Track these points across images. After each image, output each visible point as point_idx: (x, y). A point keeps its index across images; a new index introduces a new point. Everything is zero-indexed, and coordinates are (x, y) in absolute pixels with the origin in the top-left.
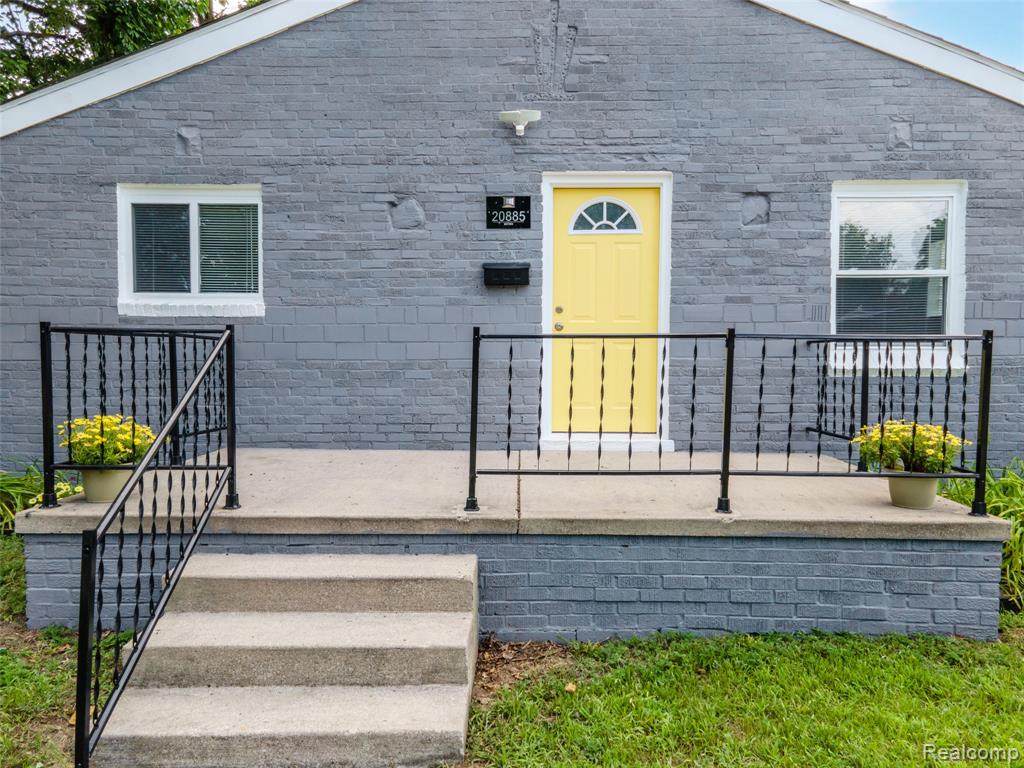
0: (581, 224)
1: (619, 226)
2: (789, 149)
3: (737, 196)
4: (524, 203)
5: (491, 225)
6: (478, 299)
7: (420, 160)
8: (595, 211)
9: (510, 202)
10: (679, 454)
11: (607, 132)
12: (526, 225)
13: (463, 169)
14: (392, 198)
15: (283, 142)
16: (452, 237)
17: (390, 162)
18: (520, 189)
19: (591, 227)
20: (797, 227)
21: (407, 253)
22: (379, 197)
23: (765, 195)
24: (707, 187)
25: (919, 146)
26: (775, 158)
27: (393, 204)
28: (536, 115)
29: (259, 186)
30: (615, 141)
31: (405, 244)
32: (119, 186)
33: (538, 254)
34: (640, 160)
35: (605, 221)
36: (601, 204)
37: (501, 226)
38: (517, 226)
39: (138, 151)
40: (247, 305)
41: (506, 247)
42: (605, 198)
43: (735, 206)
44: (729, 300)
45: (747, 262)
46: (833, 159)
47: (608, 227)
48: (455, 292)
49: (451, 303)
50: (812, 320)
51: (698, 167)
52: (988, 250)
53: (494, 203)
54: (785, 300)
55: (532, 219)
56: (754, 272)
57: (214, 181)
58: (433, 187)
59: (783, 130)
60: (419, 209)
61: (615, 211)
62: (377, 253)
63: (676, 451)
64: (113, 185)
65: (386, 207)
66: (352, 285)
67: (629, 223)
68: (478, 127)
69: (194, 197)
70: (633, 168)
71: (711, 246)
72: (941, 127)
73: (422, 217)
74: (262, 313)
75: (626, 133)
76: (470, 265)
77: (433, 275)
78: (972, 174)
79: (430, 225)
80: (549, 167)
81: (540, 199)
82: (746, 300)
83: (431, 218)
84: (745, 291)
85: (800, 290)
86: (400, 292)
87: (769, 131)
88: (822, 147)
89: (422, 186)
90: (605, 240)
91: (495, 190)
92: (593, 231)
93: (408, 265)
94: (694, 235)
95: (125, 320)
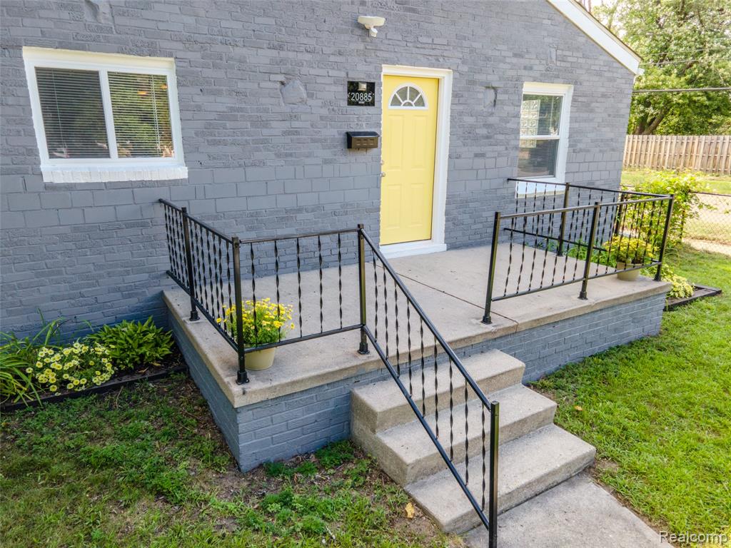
0: (395, 102)
1: (417, 104)
2: (508, 60)
3: (482, 89)
4: (371, 87)
5: (350, 103)
6: (343, 159)
7: (302, 49)
8: (403, 92)
9: (363, 87)
10: (449, 252)
11: (420, 39)
12: (372, 104)
13: (332, 58)
14: (281, 78)
15: (190, 20)
16: (324, 112)
17: (280, 48)
18: (369, 76)
19: (400, 104)
20: (508, 109)
21: (296, 124)
22: (273, 77)
23: (494, 88)
24: (468, 82)
25: (558, 63)
26: (501, 65)
27: (282, 83)
28: (381, 21)
29: (172, 59)
30: (423, 46)
31: (294, 117)
32: (25, 49)
33: (379, 125)
34: (436, 63)
35: (408, 100)
36: (406, 88)
37: (357, 104)
38: (367, 104)
39: (43, 13)
41: (358, 119)
42: (409, 84)
43: (481, 96)
44: (476, 155)
45: (485, 131)
46: (525, 68)
47: (410, 104)
48: (327, 154)
49: (326, 162)
50: (510, 166)
51: (465, 68)
52: (576, 125)
53: (353, 87)
54: (500, 155)
55: (376, 100)
56: (488, 137)
57: (130, 52)
58: (313, 72)
59: (504, 47)
60: (302, 89)
61: (414, 92)
62: (274, 124)
63: (448, 250)
64: (19, 47)
65: (278, 85)
66: (258, 150)
67: (421, 102)
68: (342, 25)
69: (104, 64)
70: (433, 65)
71: (469, 120)
72: (567, 53)
73: (305, 95)
74: (186, 176)
75: (430, 41)
76: (335, 133)
77: (314, 141)
78: (576, 83)
79: (310, 102)
80: (387, 61)
81: (380, 84)
82: (482, 155)
83: (310, 95)
84: (484, 149)
85: (506, 149)
86: (291, 155)
87: (500, 47)
88: (522, 61)
89: (304, 70)
90: (408, 112)
91: (355, 77)
92: (402, 107)
93: (297, 133)
94: (461, 113)
95: (52, 187)
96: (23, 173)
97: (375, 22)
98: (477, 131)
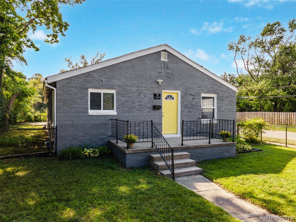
0: (166, 98)
1: (172, 99)
2: (196, 88)
3: (189, 95)
4: (160, 95)
5: (154, 99)
6: (152, 111)
7: (143, 87)
8: (168, 96)
9: (158, 95)
11: (172, 84)
12: (160, 99)
13: (150, 89)
14: (139, 93)
15: (120, 82)
16: (148, 101)
17: (139, 87)
18: (159, 93)
19: (167, 99)
20: (198, 100)
21: (141, 103)
22: (136, 93)
23: (193, 95)
24: (185, 94)
25: (211, 89)
26: (194, 90)
27: (139, 94)
28: (162, 81)
29: (116, 90)
30: (173, 86)
31: (141, 102)
32: (89, 89)
33: (162, 104)
34: (176, 89)
36: (169, 95)
37: (156, 99)
38: (159, 99)
39: (93, 82)
40: (113, 113)
41: (156, 102)
42: (170, 94)
43: (189, 97)
44: (189, 112)
45: (191, 106)
46: (201, 90)
47: (170, 99)
48: (149, 110)
49: (148, 112)
50: (199, 115)
51: (184, 90)
52: (219, 105)
53: (155, 95)
54: (196, 112)
56: (192, 107)
57: (108, 89)
58: (145, 92)
59: (195, 85)
60: (143, 96)
61: (171, 96)
62: (136, 103)
64: (88, 89)
65: (138, 95)
66: (132, 109)
67: (173, 99)
68: (153, 82)
69: (102, 91)
70: (176, 90)
71: (186, 103)
72: (214, 86)
73: (144, 97)
74: (116, 114)
75: (174, 84)
76: (150, 105)
77: (145, 107)
78: (217, 94)
79: (145, 98)
80: (163, 89)
81: (162, 94)
82: (191, 112)
83: (145, 97)
84: (191, 110)
85: (197, 110)
86: (140, 110)
87: (194, 85)
88: (200, 88)
89: (144, 92)
90: (170, 101)
91: (155, 93)
92: (168, 100)
93: (142, 105)
94: (184, 101)
95: (90, 116)
96: (85, 112)
97: (160, 81)
98: (189, 106)
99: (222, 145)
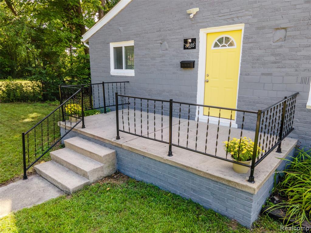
0: (216, 45)
1: (228, 46)
2: (298, 7)
3: (271, 31)
4: (194, 40)
5: (185, 48)
7: (167, 29)
8: (220, 40)
9: (190, 41)
10: (238, 129)
11: (222, 11)
12: (194, 48)
13: (178, 31)
14: (160, 41)
16: (174, 53)
17: (160, 31)
18: (193, 36)
19: (219, 46)
21: (164, 58)
22: (158, 42)
23: (285, 29)
24: (258, 28)
26: (291, 12)
27: (161, 44)
28: (197, 10)
29: (133, 41)
30: (224, 14)
31: (163, 55)
33: (198, 58)
34: (232, 21)
35: (224, 44)
36: (223, 38)
37: (188, 49)
38: (192, 48)
39: (113, 34)
40: (131, 73)
41: (188, 56)
42: (224, 36)
43: (270, 35)
44: (263, 74)
45: (273, 59)
47: (225, 46)
49: (174, 73)
50: (301, 83)
51: (255, 20)
53: (186, 41)
54: (288, 75)
55: (196, 46)
56: (275, 63)
58: (170, 37)
60: (167, 45)
61: (227, 39)
62: (157, 59)
63: (238, 128)
64: (109, 43)
65: (159, 44)
66: (152, 68)
67: (231, 44)
68: (182, 16)
69: (123, 44)
70: (230, 24)
71: (257, 52)
73: (167, 47)
74: (134, 75)
75: (228, 11)
77: (170, 65)
79: (169, 49)
80: (203, 27)
81: (199, 39)
82: (270, 74)
83: (169, 47)
84: (270, 71)
85: (296, 71)
86: (162, 70)
89: (168, 37)
90: (222, 50)
91: (186, 37)
92: (220, 48)
93: (164, 62)
94: (251, 49)
95: (112, 76)
98: (265, 58)
99: (196, 172)
